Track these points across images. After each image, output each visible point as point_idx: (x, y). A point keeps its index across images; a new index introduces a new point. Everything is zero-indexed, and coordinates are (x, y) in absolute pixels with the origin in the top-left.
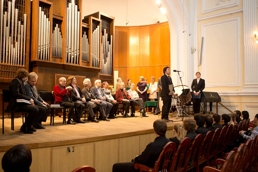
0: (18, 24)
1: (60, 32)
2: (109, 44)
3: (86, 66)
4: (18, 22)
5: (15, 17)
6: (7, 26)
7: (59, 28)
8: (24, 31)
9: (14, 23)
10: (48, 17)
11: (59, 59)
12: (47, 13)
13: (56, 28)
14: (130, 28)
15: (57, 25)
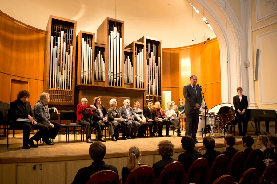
0: (66, 55)
1: (103, 58)
2: (157, 66)
3: (130, 88)
4: (66, 53)
5: (63, 49)
6: (57, 57)
7: (101, 55)
8: (70, 61)
9: (63, 54)
10: (91, 46)
11: (102, 83)
12: (90, 42)
13: (99, 55)
14: (181, 49)
15: (100, 52)
